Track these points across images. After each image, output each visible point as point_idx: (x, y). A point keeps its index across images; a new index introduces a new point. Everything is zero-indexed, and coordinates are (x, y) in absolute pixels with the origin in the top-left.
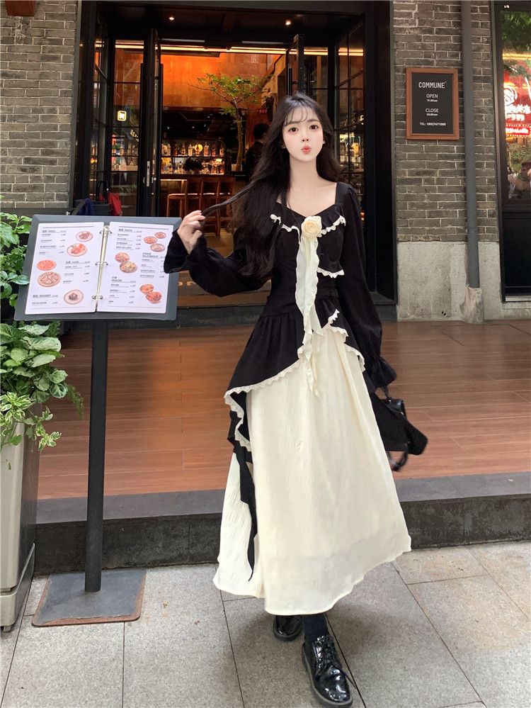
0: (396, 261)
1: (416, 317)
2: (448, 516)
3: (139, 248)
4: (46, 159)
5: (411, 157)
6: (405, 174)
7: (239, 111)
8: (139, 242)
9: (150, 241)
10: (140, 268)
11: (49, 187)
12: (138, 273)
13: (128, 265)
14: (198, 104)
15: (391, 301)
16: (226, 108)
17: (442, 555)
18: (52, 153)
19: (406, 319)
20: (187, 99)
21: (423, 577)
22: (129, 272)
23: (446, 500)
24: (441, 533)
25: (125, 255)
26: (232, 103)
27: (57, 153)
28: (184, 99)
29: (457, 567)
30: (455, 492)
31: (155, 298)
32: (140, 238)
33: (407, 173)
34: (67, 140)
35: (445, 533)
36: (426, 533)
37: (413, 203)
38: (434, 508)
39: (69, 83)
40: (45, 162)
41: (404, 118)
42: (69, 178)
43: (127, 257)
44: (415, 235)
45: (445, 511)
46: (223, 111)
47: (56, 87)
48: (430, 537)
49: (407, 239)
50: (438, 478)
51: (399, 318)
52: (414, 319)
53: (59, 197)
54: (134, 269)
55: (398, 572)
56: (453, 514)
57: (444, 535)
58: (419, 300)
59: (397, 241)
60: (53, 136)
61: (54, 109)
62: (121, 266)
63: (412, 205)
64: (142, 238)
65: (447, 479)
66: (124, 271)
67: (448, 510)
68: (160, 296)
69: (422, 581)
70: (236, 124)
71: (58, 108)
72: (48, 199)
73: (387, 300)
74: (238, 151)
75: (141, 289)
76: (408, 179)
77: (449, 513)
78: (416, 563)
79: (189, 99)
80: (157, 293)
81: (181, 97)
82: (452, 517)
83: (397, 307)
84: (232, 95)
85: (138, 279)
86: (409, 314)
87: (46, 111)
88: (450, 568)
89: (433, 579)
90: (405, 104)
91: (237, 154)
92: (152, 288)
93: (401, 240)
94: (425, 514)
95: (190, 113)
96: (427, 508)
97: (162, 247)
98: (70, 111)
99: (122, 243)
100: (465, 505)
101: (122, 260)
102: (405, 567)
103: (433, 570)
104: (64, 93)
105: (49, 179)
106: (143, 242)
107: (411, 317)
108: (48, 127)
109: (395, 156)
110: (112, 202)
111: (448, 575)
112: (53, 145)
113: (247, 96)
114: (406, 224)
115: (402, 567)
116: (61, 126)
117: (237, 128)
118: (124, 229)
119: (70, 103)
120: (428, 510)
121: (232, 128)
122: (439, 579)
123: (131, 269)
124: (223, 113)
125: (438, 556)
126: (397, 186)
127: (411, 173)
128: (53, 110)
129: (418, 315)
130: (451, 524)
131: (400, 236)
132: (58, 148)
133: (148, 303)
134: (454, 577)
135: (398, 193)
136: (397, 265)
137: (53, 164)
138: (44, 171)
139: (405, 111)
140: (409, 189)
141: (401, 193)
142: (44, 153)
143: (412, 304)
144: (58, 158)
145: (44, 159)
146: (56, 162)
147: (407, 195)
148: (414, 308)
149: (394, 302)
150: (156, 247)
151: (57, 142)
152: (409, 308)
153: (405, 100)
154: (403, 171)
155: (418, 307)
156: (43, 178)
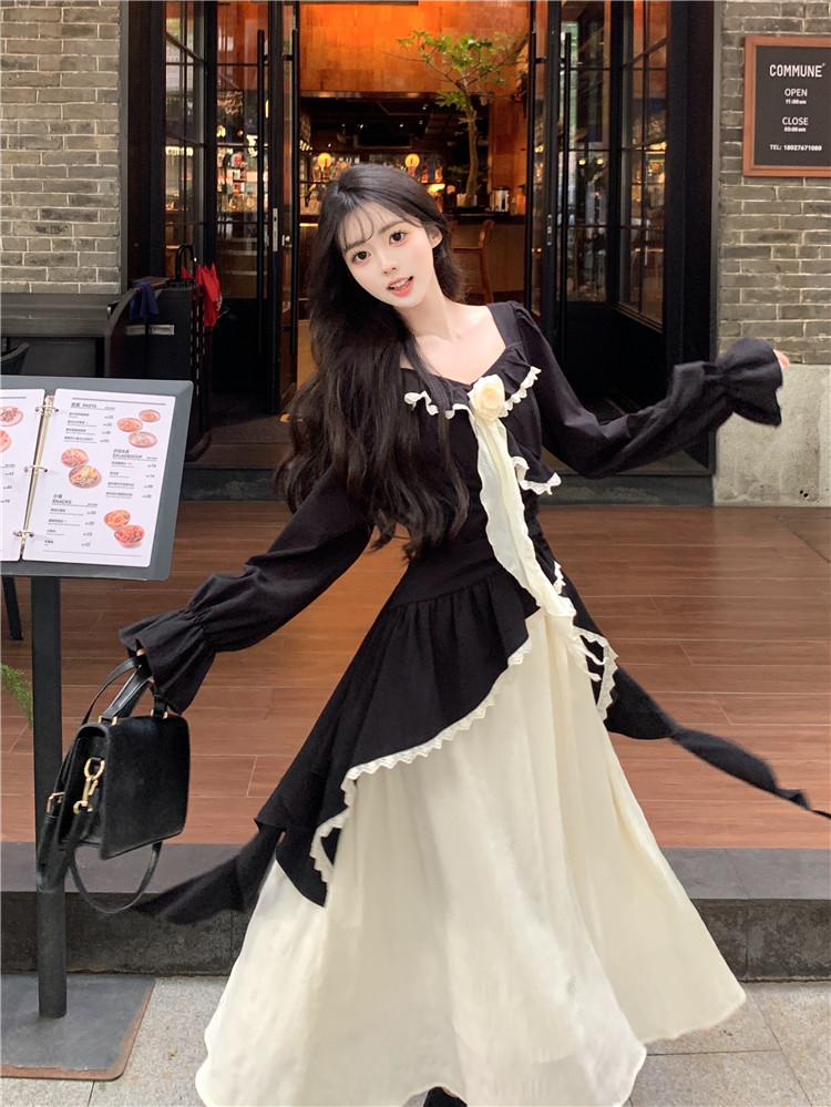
1: (749, 499)
3: (106, 441)
4: (79, 212)
5: (750, 208)
6: (737, 239)
8: (109, 428)
9: (128, 426)
10: (106, 478)
11: (88, 259)
12: (102, 487)
13: (84, 473)
15: (705, 469)
16: (448, 94)
18: (89, 201)
19: (730, 501)
20: (382, 76)
22: (86, 486)
25: (80, 454)
26: (458, 84)
27: (97, 202)
28: (377, 78)
31: (131, 537)
32: (110, 421)
33: (742, 236)
34: (114, 180)
37: (753, 291)
39: (111, 77)
40: (77, 216)
41: (740, 135)
42: (119, 244)
43: (83, 458)
46: (443, 100)
47: (91, 84)
51: (718, 500)
52: (745, 501)
53: (104, 276)
54: (94, 480)
58: (757, 469)
60: (89, 172)
61: (88, 125)
62: (71, 474)
63: (750, 295)
64: (114, 422)
66: (77, 484)
68: (142, 534)
70: (466, 125)
71: (95, 123)
72: (85, 278)
73: (701, 468)
74: (469, 169)
75: (107, 519)
76: (745, 248)
79: (386, 78)
80: (135, 528)
81: (373, 73)
83: (715, 480)
84: (460, 70)
85: (102, 500)
86: (736, 494)
87: (74, 128)
90: (742, 109)
92: (127, 517)
97: (151, 438)
98: (116, 129)
99: (76, 430)
100: (750, 912)
101: (74, 462)
104: (105, 95)
105: (86, 244)
106: (115, 429)
107: (741, 499)
108: (79, 157)
109: (720, 206)
110: (203, 281)
112: (89, 187)
113: (485, 72)
114: (736, 332)
116: (102, 155)
117: (467, 133)
118: (82, 402)
119: (115, 113)
121: (457, 133)
123: (89, 481)
124: (442, 105)
126: (722, 261)
127: (749, 238)
128: (86, 128)
129: (753, 495)
132: (99, 193)
133: (118, 546)
135: (724, 273)
137: (91, 220)
138: (76, 231)
139: (741, 122)
140: (744, 267)
141: (728, 272)
142: (74, 202)
143: (743, 475)
144: (99, 210)
145: (75, 212)
146: (96, 216)
147: (741, 277)
148: (746, 482)
149: (708, 472)
150: (140, 438)
151: (95, 183)
152: (736, 484)
153: (742, 100)
154: (734, 233)
155: (754, 481)
156: (75, 243)
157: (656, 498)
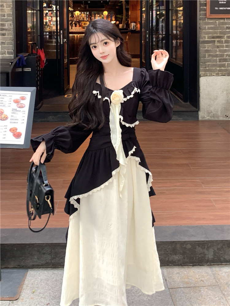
0: (199, 87)
1: (210, 118)
2: (199, 249)
3: (10, 106)
5: (209, 28)
6: (205, 38)
8: (10, 102)
9: (16, 102)
10: (10, 118)
12: (8, 120)
13: (3, 116)
17: (193, 271)
19: (204, 119)
21: (179, 285)
22: (4, 120)
23: (198, 241)
24: (195, 258)
29: (201, 279)
30: (204, 236)
31: (18, 135)
33: (207, 37)
35: (197, 258)
36: (186, 258)
37: (210, 54)
38: (191, 245)
42: (13, 43)
43: (3, 111)
44: (210, 72)
45: (197, 247)
48: (188, 260)
49: (206, 75)
50: (197, 226)
51: (200, 119)
52: (208, 119)
54: (6, 118)
55: (166, 280)
56: (202, 248)
57: (196, 259)
58: (212, 109)
59: (199, 76)
63: (209, 56)
64: (12, 100)
65: (201, 227)
66: (1, 120)
67: (199, 246)
68: (21, 134)
69: (178, 287)
70: (122, 1)
73: (195, 109)
74: (123, 16)
75: (10, 130)
76: (207, 41)
77: (200, 248)
78: (178, 275)
80: (19, 133)
82: (201, 250)
83: (199, 112)
85: (9, 124)
86: (206, 117)
88: (196, 280)
89: (185, 286)
92: (17, 129)
93: (202, 75)
94: (185, 248)
96: (186, 245)
97: (23, 105)
100: (209, 244)
102: (171, 277)
103: (186, 280)
106: (12, 102)
107: (207, 118)
109: (200, 28)
110: (40, 54)
111: (194, 284)
114: (205, 66)
115: (169, 277)
120: (187, 246)
122: (188, 286)
125: (191, 271)
126: (201, 45)
127: (208, 38)
130: (201, 254)
131: (201, 73)
133: (14, 138)
134: (197, 285)
135: (201, 49)
136: (199, 90)
140: (208, 47)
141: (203, 48)
143: (208, 111)
144: (7, 32)
147: (207, 50)
148: (209, 113)
149: (197, 110)
150: (20, 105)
152: (206, 113)
154: (204, 36)
155: (211, 112)
157: (182, 119)
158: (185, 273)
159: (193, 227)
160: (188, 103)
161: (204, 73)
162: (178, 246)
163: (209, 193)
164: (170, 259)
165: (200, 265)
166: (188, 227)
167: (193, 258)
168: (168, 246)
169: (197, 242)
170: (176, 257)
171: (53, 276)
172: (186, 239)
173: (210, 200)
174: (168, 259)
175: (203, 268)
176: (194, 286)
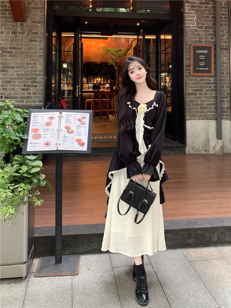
0: (186, 128)
2: (207, 234)
3: (75, 123)
5: (192, 83)
6: (190, 91)
7: (117, 63)
8: (75, 121)
9: (79, 120)
10: (75, 132)
11: (35, 97)
13: (70, 130)
14: (98, 60)
16: (111, 62)
17: (204, 250)
18: (35, 82)
19: (190, 153)
21: (196, 258)
22: (71, 133)
24: (204, 241)
25: (69, 126)
26: (113, 60)
27: (38, 82)
29: (210, 254)
30: (210, 224)
31: (82, 144)
32: (75, 119)
34: (42, 77)
35: (206, 241)
36: (198, 241)
38: (201, 231)
39: (42, 52)
40: (32, 86)
41: (190, 66)
42: (43, 93)
44: (194, 117)
45: (206, 232)
47: (36, 53)
48: (199, 243)
49: (190, 119)
50: (203, 219)
51: (187, 153)
52: (193, 153)
53: (39, 101)
55: (186, 257)
56: (209, 233)
58: (195, 145)
59: (186, 120)
60: (36, 75)
61: (36, 63)
62: (67, 131)
63: (193, 104)
65: (206, 219)
66: (69, 133)
67: (207, 232)
68: (84, 143)
69: (196, 260)
70: (115, 69)
71: (37, 63)
72: (34, 102)
73: (182, 145)
74: (116, 80)
75: (76, 140)
76: (191, 93)
78: (193, 253)
79: (94, 58)
81: (91, 57)
83: (186, 148)
84: (113, 56)
85: (75, 136)
87: (32, 64)
88: (208, 255)
89: (200, 259)
90: (190, 60)
91: (115, 82)
92: (81, 140)
93: (188, 119)
94: (197, 234)
95: (95, 64)
96: (198, 231)
97: (85, 123)
98: (43, 64)
99: (67, 121)
101: (68, 128)
102: (189, 254)
103: (200, 256)
104: (40, 56)
105: (34, 93)
107: (192, 152)
108: (33, 71)
109: (186, 83)
110: (62, 103)
112: (35, 78)
113: (120, 57)
114: (190, 113)
115: (187, 255)
116: (39, 70)
117: (116, 71)
118: (68, 115)
119: (43, 60)
120: (199, 232)
121: (113, 71)
122: (203, 259)
124: (109, 64)
125: (203, 250)
126: (186, 96)
127: (192, 91)
128: (35, 64)
129: (195, 151)
130: (208, 237)
131: (187, 117)
132: (38, 80)
133: (79, 146)
134: (209, 258)
136: (186, 130)
138: (32, 90)
139: (190, 63)
140: (192, 97)
141: (188, 99)
142: (32, 82)
143: (192, 147)
144: (38, 84)
145: (32, 85)
146: (37, 86)
147: (191, 100)
148: (193, 148)
149: (185, 146)
150: (82, 123)
151: (37, 77)
152: (191, 149)
153: (190, 58)
154: (189, 90)
155: (195, 148)
156: (32, 93)
157: (173, 153)
158: (199, 251)
159: (200, 219)
160: (177, 142)
161: (189, 117)
162: (192, 232)
163: (206, 199)
164: (187, 242)
165: (208, 246)
166: (198, 219)
167: (203, 241)
168: (185, 232)
169: (206, 229)
170: (191, 241)
171: (101, 258)
172: (198, 227)
173: (208, 203)
174: (185, 242)
175: (211, 248)
176: (207, 259)
